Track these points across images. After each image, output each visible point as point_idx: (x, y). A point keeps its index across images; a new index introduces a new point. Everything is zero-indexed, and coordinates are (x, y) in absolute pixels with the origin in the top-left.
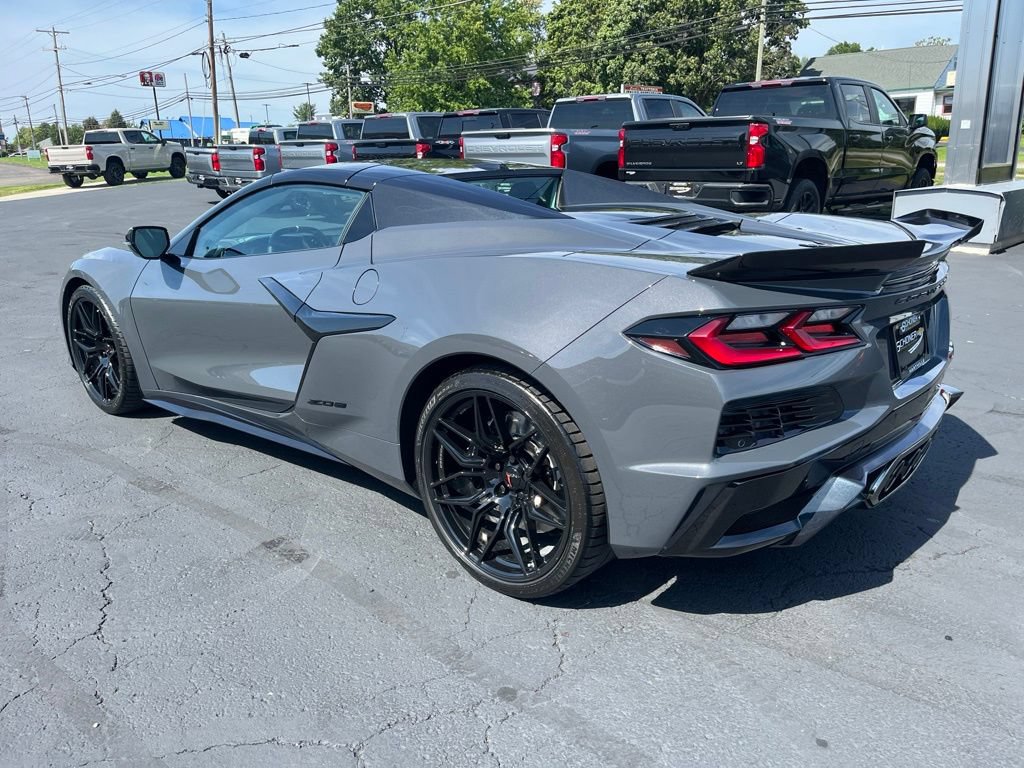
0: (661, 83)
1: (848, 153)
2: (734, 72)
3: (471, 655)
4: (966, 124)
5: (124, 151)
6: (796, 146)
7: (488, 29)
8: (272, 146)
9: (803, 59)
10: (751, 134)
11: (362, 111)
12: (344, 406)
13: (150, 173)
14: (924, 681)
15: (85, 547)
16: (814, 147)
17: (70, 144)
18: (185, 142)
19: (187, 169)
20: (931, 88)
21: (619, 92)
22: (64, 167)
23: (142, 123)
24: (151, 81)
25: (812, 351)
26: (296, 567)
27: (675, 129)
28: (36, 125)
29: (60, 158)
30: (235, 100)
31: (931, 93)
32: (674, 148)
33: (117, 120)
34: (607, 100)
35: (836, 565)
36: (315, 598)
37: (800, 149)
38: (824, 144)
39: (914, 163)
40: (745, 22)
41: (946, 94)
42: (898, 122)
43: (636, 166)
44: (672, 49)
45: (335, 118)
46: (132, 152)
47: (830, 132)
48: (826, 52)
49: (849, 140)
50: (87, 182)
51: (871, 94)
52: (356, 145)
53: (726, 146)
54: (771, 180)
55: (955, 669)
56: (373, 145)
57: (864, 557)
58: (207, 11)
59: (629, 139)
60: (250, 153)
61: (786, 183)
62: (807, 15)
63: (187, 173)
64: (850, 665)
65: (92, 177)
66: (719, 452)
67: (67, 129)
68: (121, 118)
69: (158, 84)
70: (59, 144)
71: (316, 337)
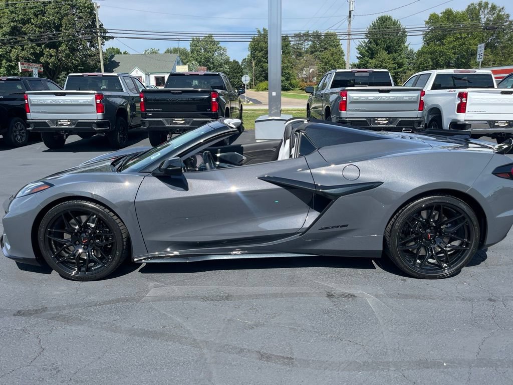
4: (274, 94)
12: (347, 226)
27: (174, 94)
32: (174, 103)
43: (152, 111)
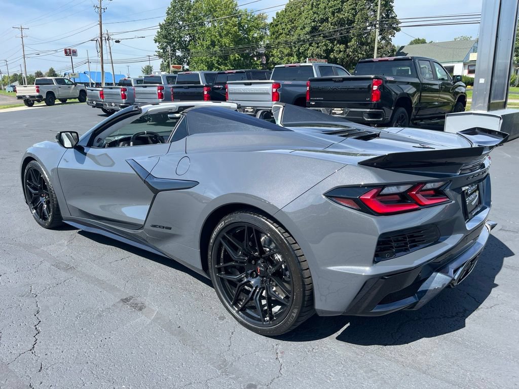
0: (327, 58)
1: (422, 94)
2: (363, 52)
3: (232, 364)
4: (482, 81)
5: (55, 89)
6: (396, 91)
7: (240, 30)
8: (130, 87)
9: (398, 47)
10: (374, 85)
11: (177, 70)
12: (170, 228)
13: (68, 100)
14: (474, 380)
15: (27, 301)
16: (405, 91)
17: (28, 84)
18: (87, 84)
19: (87, 98)
20: (462, 61)
21: (306, 62)
22: (24, 96)
23: (65, 74)
24: (70, 53)
25: (425, 205)
26: (139, 313)
27: (335, 81)
28: (11, 75)
29: (22, 92)
30: (112, 63)
31: (461, 64)
32: (335, 91)
33: (52, 73)
34: (300, 66)
35: (425, 314)
36: (148, 331)
37: (399, 93)
38: (411, 90)
39: (456, 99)
40: (369, 28)
41: (469, 64)
42: (446, 78)
43: (315, 100)
44: (332, 41)
45: (163, 73)
46: (60, 89)
47: (413, 84)
48: (409, 43)
49: (422, 88)
50: (36, 104)
51: (434, 65)
52: (173, 87)
53: (361, 91)
54: (384, 108)
55: (490, 373)
56: (182, 87)
57: (439, 310)
58: (99, 19)
59: (312, 86)
60: (119, 90)
61: (391, 109)
62: (399, 25)
63: (87, 100)
64: (435, 371)
65: (39, 101)
66: (376, 260)
67: (27, 77)
68: (54, 71)
69: (74, 55)
70: (22, 84)
71: (156, 192)
